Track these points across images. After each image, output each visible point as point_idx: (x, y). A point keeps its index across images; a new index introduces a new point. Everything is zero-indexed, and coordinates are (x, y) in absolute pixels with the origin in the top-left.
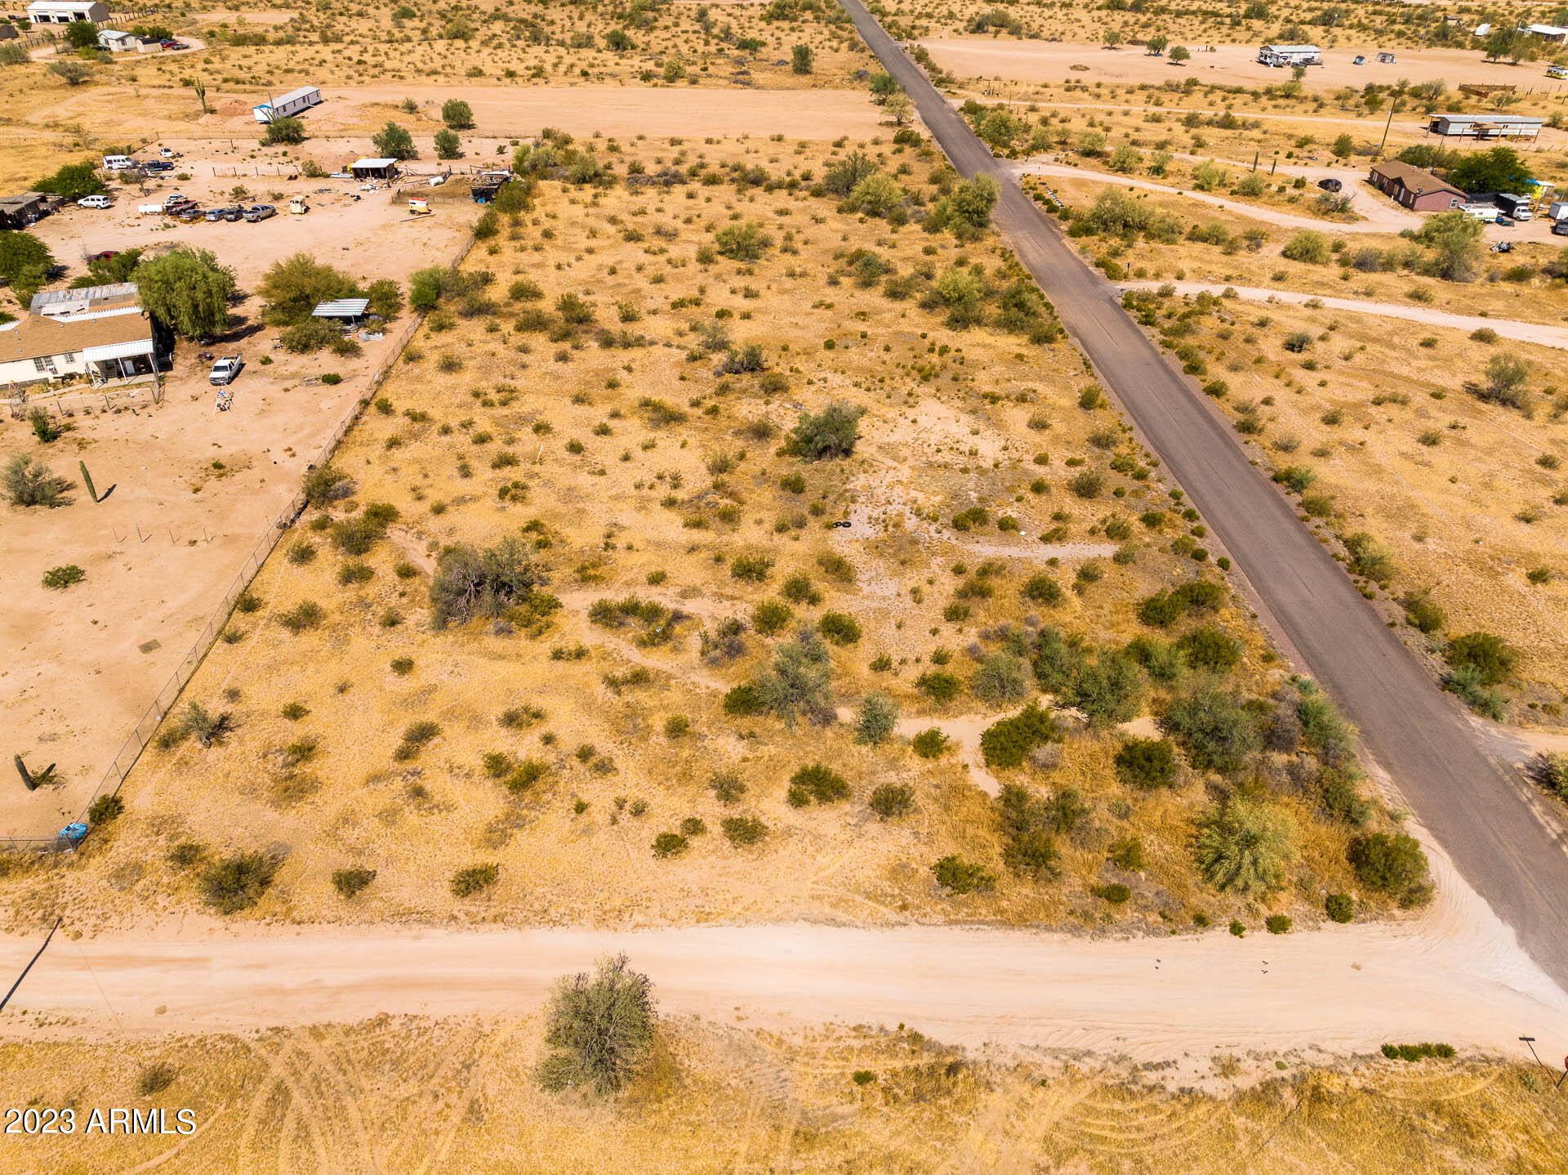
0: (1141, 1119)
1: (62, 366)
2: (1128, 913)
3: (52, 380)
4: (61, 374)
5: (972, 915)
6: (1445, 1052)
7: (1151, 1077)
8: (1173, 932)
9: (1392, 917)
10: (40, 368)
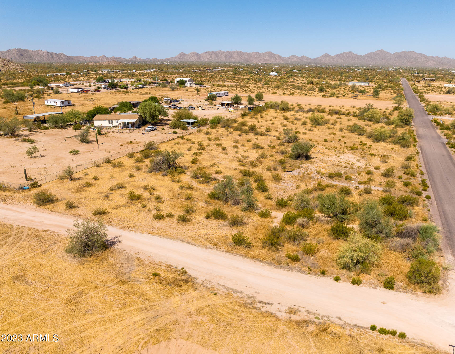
0: (242, 314)
1: (115, 124)
2: (297, 265)
3: (111, 126)
4: (114, 126)
5: (237, 252)
6: (402, 336)
7: (259, 305)
8: (309, 274)
9: (416, 294)
10: (109, 123)
